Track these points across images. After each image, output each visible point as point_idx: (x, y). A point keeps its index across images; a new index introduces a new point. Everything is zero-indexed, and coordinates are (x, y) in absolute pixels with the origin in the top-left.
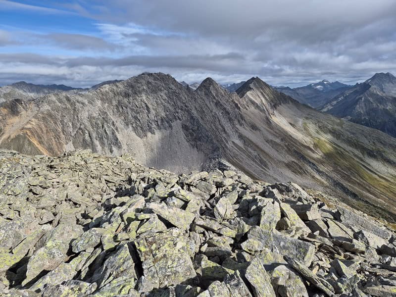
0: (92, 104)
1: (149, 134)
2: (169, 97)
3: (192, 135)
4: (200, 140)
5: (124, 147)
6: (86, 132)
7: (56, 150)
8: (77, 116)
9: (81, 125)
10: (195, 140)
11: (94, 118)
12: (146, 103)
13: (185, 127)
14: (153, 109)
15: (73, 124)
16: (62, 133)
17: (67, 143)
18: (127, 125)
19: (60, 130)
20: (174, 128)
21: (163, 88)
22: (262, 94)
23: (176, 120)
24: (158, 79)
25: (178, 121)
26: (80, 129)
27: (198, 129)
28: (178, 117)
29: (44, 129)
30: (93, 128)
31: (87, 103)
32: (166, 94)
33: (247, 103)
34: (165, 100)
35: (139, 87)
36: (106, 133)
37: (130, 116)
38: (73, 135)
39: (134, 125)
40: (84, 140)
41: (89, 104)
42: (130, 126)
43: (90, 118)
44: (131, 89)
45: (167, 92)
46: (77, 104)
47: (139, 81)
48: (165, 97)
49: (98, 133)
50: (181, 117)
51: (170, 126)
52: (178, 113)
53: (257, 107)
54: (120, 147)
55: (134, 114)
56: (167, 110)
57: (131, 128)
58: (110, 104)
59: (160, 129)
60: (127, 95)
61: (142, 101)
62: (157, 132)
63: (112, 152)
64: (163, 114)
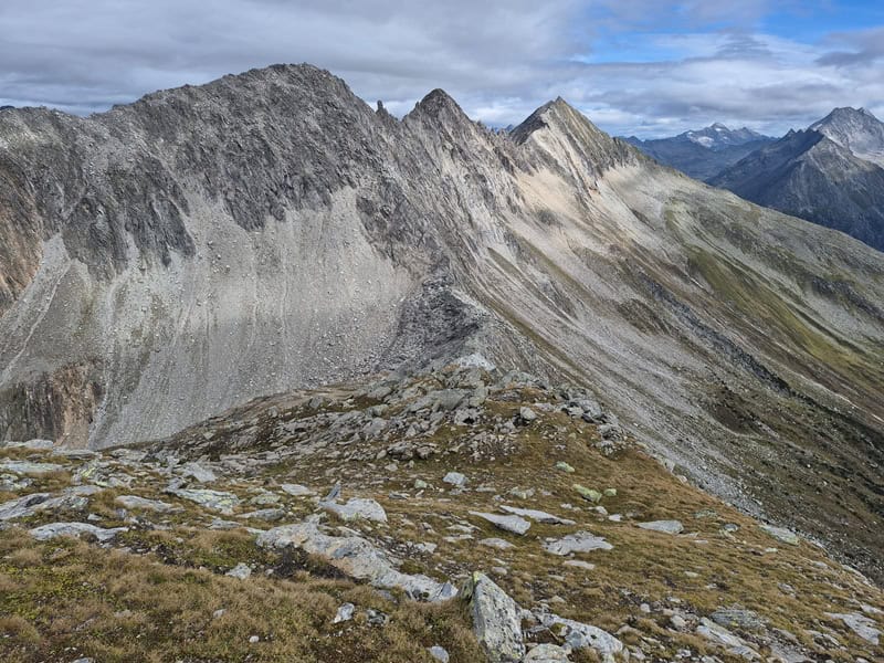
0: (120, 137)
1: (270, 220)
2: (326, 127)
3: (381, 225)
4: (400, 239)
5: (201, 251)
6: (101, 209)
7: (18, 254)
8: (80, 169)
9: (87, 190)
10: (388, 238)
11: (123, 174)
12: (263, 141)
13: (365, 206)
14: (283, 157)
15: (66, 190)
16: (35, 212)
17: (48, 238)
18: (213, 195)
19: (31, 202)
20: (335, 206)
21: (310, 105)
22: (570, 138)
23: (342, 185)
24: (299, 79)
25: (348, 188)
26: (85, 201)
27: (397, 210)
28: (348, 180)
30: (119, 199)
31: (106, 135)
32: (318, 119)
33: (532, 157)
34: (316, 133)
35: (248, 99)
36: (154, 213)
37: (223, 172)
38: (65, 215)
39: (231, 196)
40: (94, 231)
41: (112, 139)
42: (220, 198)
43: (114, 173)
44: (227, 103)
45: (322, 113)
46: (81, 136)
47: (249, 84)
48: (315, 125)
49: (132, 214)
50: (354, 180)
51: (327, 202)
52: (347, 167)
53: (556, 168)
54: (188, 252)
55: (233, 168)
56: (319, 159)
57: (221, 203)
58: (171, 139)
59: (299, 208)
60: (217, 119)
61: (255, 134)
62: (292, 215)
63: (166, 262)
64: (309, 170)
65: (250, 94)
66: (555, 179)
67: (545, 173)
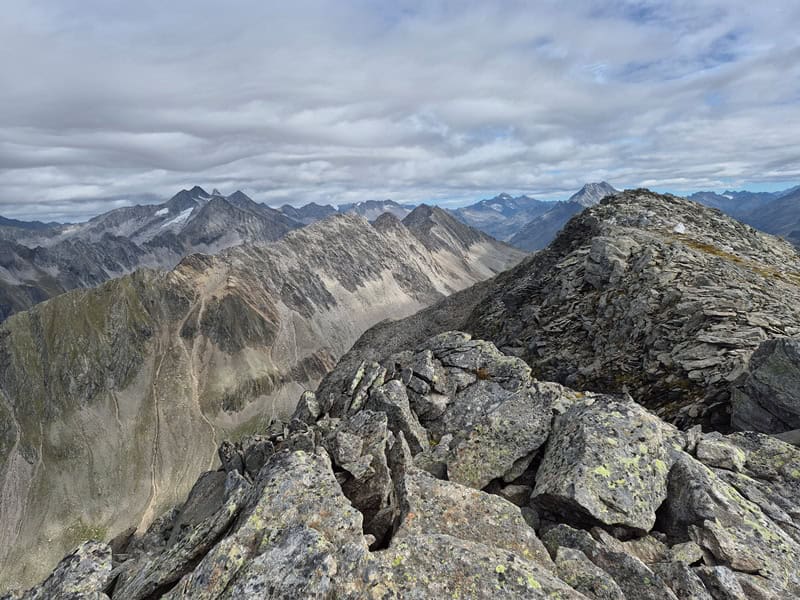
0: (286, 255)
1: (358, 287)
2: (369, 242)
3: (407, 285)
4: (418, 291)
5: (340, 303)
6: (294, 287)
8: (277, 271)
9: (284, 280)
10: (413, 290)
11: (296, 272)
12: (345, 251)
13: (397, 277)
14: (355, 257)
15: (274, 280)
17: (276, 302)
18: (332, 278)
20: (384, 278)
21: (359, 232)
23: (384, 269)
25: (387, 270)
26: (286, 285)
27: (413, 278)
28: (386, 266)
29: (248, 287)
30: (299, 283)
31: (281, 255)
32: (364, 239)
33: (435, 243)
34: (366, 246)
36: (316, 288)
37: (331, 267)
38: (279, 292)
39: (340, 277)
40: (295, 297)
41: (284, 256)
42: (335, 279)
46: (270, 256)
48: (364, 242)
49: (306, 289)
50: (388, 266)
51: (380, 277)
52: (384, 260)
53: (448, 248)
54: (334, 304)
55: (335, 265)
56: (371, 258)
57: (337, 282)
58: (304, 254)
59: (368, 280)
60: (321, 243)
61: (340, 248)
62: (366, 283)
63: (328, 308)
64: (368, 263)
65: (332, 230)
66: (449, 254)
67: (443, 251)
